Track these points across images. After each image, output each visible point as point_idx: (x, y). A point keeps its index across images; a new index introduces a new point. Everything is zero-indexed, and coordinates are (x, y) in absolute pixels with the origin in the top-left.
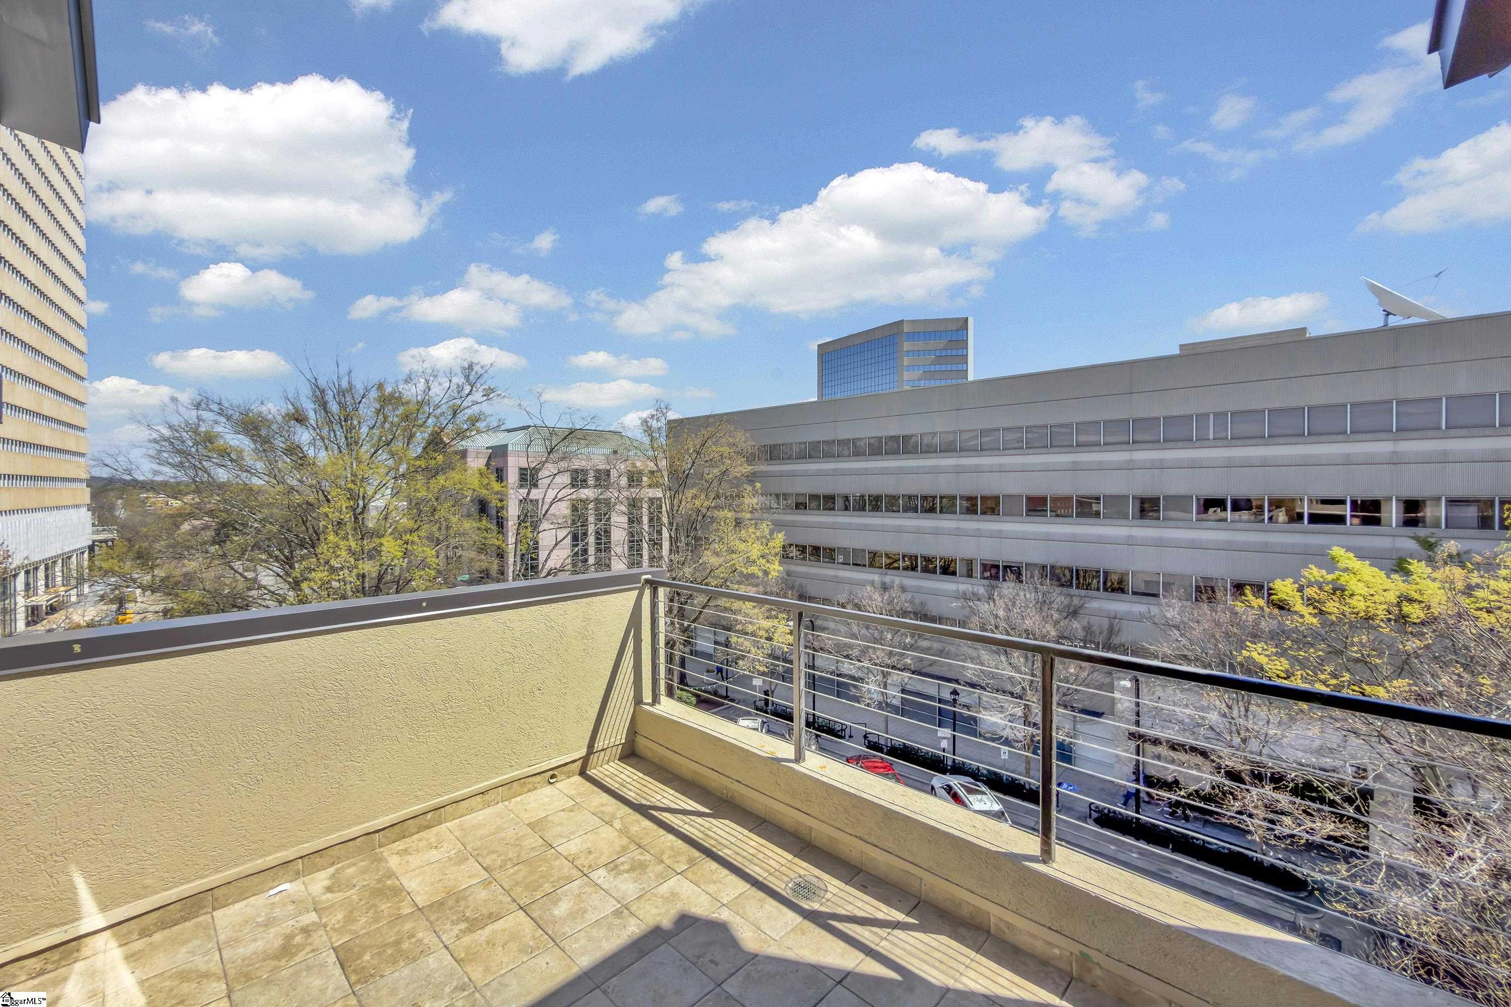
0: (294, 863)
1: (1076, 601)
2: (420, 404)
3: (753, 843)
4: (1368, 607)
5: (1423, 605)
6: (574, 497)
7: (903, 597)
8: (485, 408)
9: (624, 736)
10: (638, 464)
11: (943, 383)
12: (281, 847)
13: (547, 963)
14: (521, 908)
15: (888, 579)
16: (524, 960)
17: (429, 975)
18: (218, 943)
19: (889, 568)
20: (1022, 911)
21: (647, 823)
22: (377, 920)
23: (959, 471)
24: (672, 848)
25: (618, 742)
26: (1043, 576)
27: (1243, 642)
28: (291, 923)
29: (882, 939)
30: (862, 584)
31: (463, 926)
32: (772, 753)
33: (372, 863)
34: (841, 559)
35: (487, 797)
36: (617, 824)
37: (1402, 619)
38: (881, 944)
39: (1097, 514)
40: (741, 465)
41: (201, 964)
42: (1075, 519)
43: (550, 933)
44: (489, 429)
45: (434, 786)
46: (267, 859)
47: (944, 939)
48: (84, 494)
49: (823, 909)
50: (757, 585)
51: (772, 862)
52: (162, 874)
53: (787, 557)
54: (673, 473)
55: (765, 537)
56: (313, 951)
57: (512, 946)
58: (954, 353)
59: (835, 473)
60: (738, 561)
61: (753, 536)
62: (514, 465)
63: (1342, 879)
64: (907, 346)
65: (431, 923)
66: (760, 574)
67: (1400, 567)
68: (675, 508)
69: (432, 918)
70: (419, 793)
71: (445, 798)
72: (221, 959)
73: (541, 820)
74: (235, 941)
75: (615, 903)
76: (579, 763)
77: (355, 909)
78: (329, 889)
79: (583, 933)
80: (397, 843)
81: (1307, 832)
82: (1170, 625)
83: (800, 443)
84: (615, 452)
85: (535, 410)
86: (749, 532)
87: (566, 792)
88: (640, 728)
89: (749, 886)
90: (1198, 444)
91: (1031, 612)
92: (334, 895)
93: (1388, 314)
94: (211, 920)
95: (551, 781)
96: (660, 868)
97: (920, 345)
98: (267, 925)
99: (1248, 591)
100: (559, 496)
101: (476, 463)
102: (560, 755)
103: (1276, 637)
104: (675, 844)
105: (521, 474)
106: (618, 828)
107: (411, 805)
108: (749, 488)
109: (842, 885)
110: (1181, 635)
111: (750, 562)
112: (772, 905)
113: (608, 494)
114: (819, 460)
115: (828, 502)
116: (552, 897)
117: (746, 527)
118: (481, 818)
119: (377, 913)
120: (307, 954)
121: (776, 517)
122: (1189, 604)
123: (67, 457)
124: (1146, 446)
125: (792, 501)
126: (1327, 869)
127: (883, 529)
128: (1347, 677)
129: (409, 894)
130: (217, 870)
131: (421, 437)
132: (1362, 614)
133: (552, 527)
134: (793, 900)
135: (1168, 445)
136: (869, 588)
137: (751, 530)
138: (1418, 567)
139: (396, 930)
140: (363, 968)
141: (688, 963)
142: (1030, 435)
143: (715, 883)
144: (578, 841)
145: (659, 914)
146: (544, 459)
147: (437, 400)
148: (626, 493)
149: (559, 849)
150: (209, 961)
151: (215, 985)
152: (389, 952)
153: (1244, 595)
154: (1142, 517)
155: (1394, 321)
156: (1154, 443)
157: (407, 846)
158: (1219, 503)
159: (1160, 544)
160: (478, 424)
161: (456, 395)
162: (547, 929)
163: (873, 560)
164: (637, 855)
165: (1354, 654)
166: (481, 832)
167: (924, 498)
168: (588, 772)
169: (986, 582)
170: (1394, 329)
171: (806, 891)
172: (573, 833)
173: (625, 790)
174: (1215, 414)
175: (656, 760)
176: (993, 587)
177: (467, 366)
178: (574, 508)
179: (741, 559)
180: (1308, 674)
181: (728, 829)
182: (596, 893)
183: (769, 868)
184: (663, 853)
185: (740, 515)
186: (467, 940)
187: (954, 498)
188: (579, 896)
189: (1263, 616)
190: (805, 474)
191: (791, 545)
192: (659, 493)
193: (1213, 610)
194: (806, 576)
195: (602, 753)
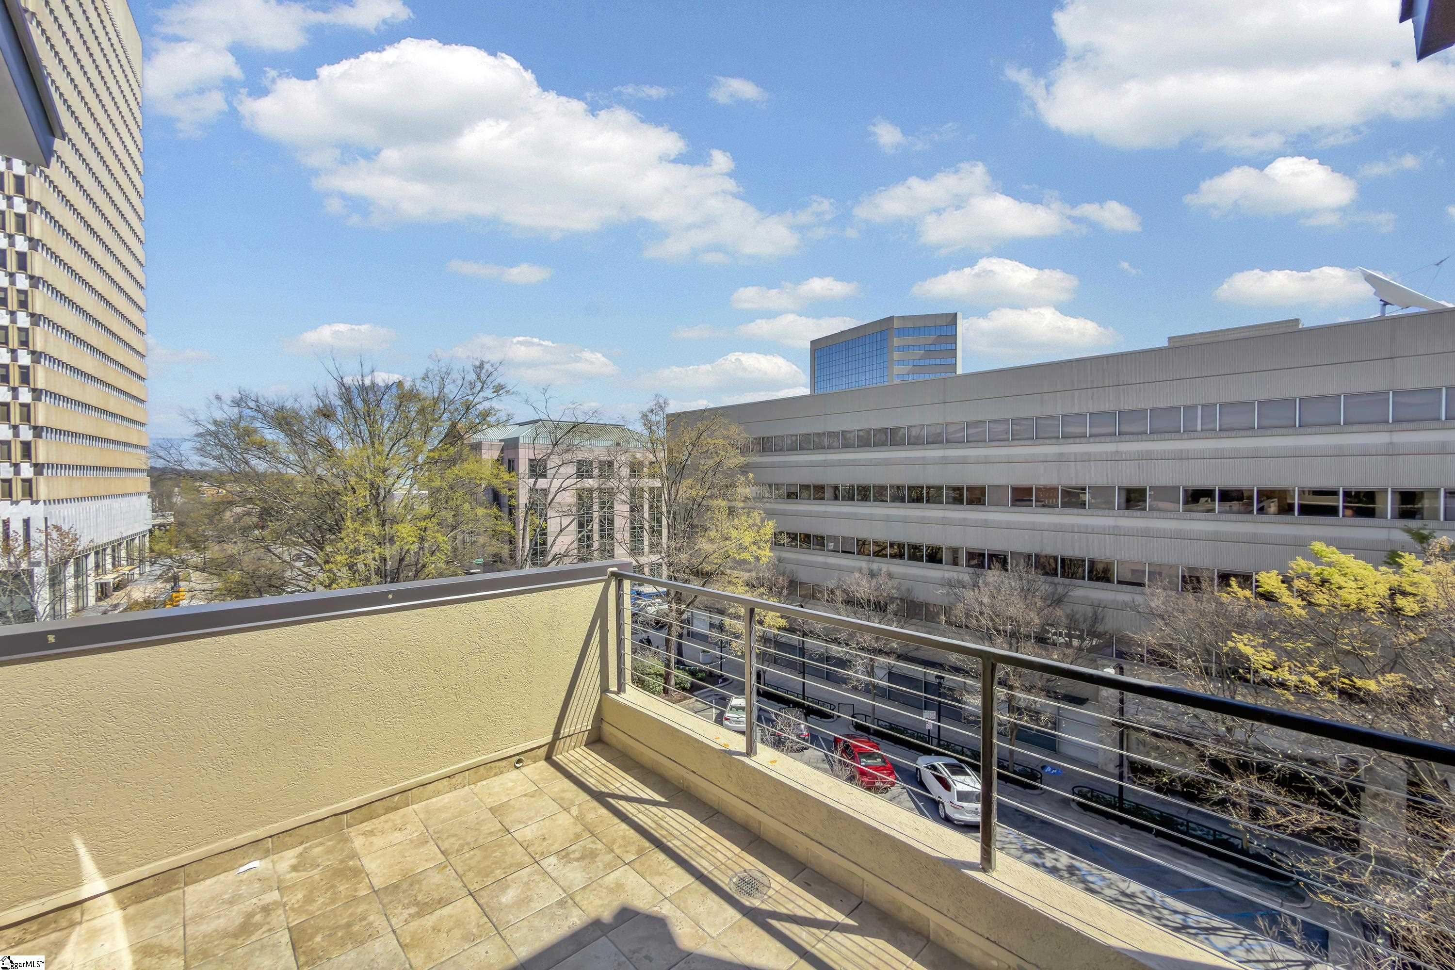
0: (264, 842)
1: (1060, 590)
2: (436, 401)
3: (703, 835)
4: (1360, 599)
5: (1418, 598)
6: (578, 486)
7: (890, 584)
8: (495, 404)
9: (590, 723)
10: (638, 456)
11: (932, 376)
12: (251, 827)
13: (487, 952)
14: (471, 894)
15: (875, 566)
16: (466, 948)
17: (373, 960)
18: (184, 918)
19: (877, 556)
20: (961, 919)
21: (603, 811)
22: (333, 901)
23: (945, 462)
24: (624, 837)
25: (584, 729)
26: (1028, 564)
27: (1229, 632)
28: (254, 901)
29: (820, 940)
30: (852, 571)
31: (413, 910)
32: (725, 745)
33: (339, 843)
34: (831, 546)
35: (453, 781)
36: (575, 811)
37: (1396, 611)
38: (817, 947)
39: (1083, 505)
40: (735, 457)
41: (165, 939)
42: (1059, 510)
43: (495, 920)
44: (498, 423)
45: (401, 769)
46: (238, 837)
47: (881, 943)
48: (144, 483)
49: (764, 907)
50: (750, 571)
51: (719, 855)
52: (136, 851)
53: (780, 545)
54: (670, 465)
55: (757, 525)
56: (270, 930)
57: (457, 933)
58: (943, 347)
59: (825, 464)
60: (731, 547)
61: (745, 524)
62: (524, 457)
63: (1328, 871)
64: (896, 341)
65: (384, 906)
66: (752, 560)
67: (1392, 560)
68: (673, 497)
69: (385, 901)
70: (386, 776)
71: (412, 781)
72: (184, 935)
73: (502, 805)
74: (200, 917)
75: (561, 892)
76: (545, 749)
77: (315, 888)
78: (295, 868)
79: (525, 923)
80: (365, 824)
81: (1293, 824)
82: (1152, 614)
83: (792, 436)
84: (618, 444)
85: (540, 405)
86: (742, 520)
87: (530, 776)
88: (608, 717)
89: (693, 879)
90: (1185, 436)
91: (1016, 599)
92: (299, 874)
93: (1386, 304)
94: (182, 896)
95: (518, 765)
96: (609, 857)
97: (909, 340)
98: (231, 902)
99: (1233, 582)
100: (564, 486)
101: (490, 455)
102: (526, 741)
103: (1262, 628)
104: (627, 833)
105: (531, 466)
106: (575, 815)
107: (378, 788)
108: (742, 478)
109: (786, 882)
110: (1166, 624)
111: (742, 548)
112: (713, 900)
113: (610, 484)
114: (809, 452)
115: (818, 492)
116: (502, 884)
117: (739, 516)
118: (446, 801)
119: (335, 894)
120: (264, 933)
121: (768, 505)
122: (1173, 593)
123: (131, 449)
124: (1133, 437)
125: (784, 490)
126: (1313, 860)
127: (871, 518)
128: (1336, 670)
129: (368, 875)
130: (188, 848)
131: (439, 431)
132: (1353, 606)
133: (557, 514)
134: (736, 896)
135: (1155, 436)
136: (857, 575)
137: (743, 518)
138: (1410, 561)
139: (350, 911)
140: (313, 949)
141: (624, 959)
142: (1015, 427)
143: (661, 874)
144: (535, 827)
145: (602, 905)
146: (549, 451)
147: (451, 396)
148: (625, 484)
149: (515, 835)
150: (173, 936)
151: (174, 961)
152: (340, 934)
153: (1230, 586)
154: (1128, 507)
155: (1392, 311)
156: (1140, 435)
157: (373, 827)
158: (1208, 493)
159: (1147, 534)
160: (488, 419)
161: (469, 392)
162: (491, 917)
163: (861, 547)
164: (588, 842)
165: (1344, 647)
166: (444, 815)
167: (911, 488)
168: (554, 758)
169: (971, 570)
170: (1393, 319)
171: (750, 886)
172: (530, 819)
173: (586, 776)
174: (1203, 406)
175: (620, 747)
176: (978, 576)
177: (477, 364)
178: (580, 497)
179: (733, 545)
180: (1295, 666)
181: (680, 820)
182: (544, 881)
183: (716, 861)
184: (614, 841)
185: (732, 504)
186: (414, 924)
187: (940, 488)
188: (527, 883)
189: (1249, 607)
190: (797, 465)
191: (781, 533)
192: (657, 483)
193: (1198, 600)
194: (798, 563)
195: (568, 739)
